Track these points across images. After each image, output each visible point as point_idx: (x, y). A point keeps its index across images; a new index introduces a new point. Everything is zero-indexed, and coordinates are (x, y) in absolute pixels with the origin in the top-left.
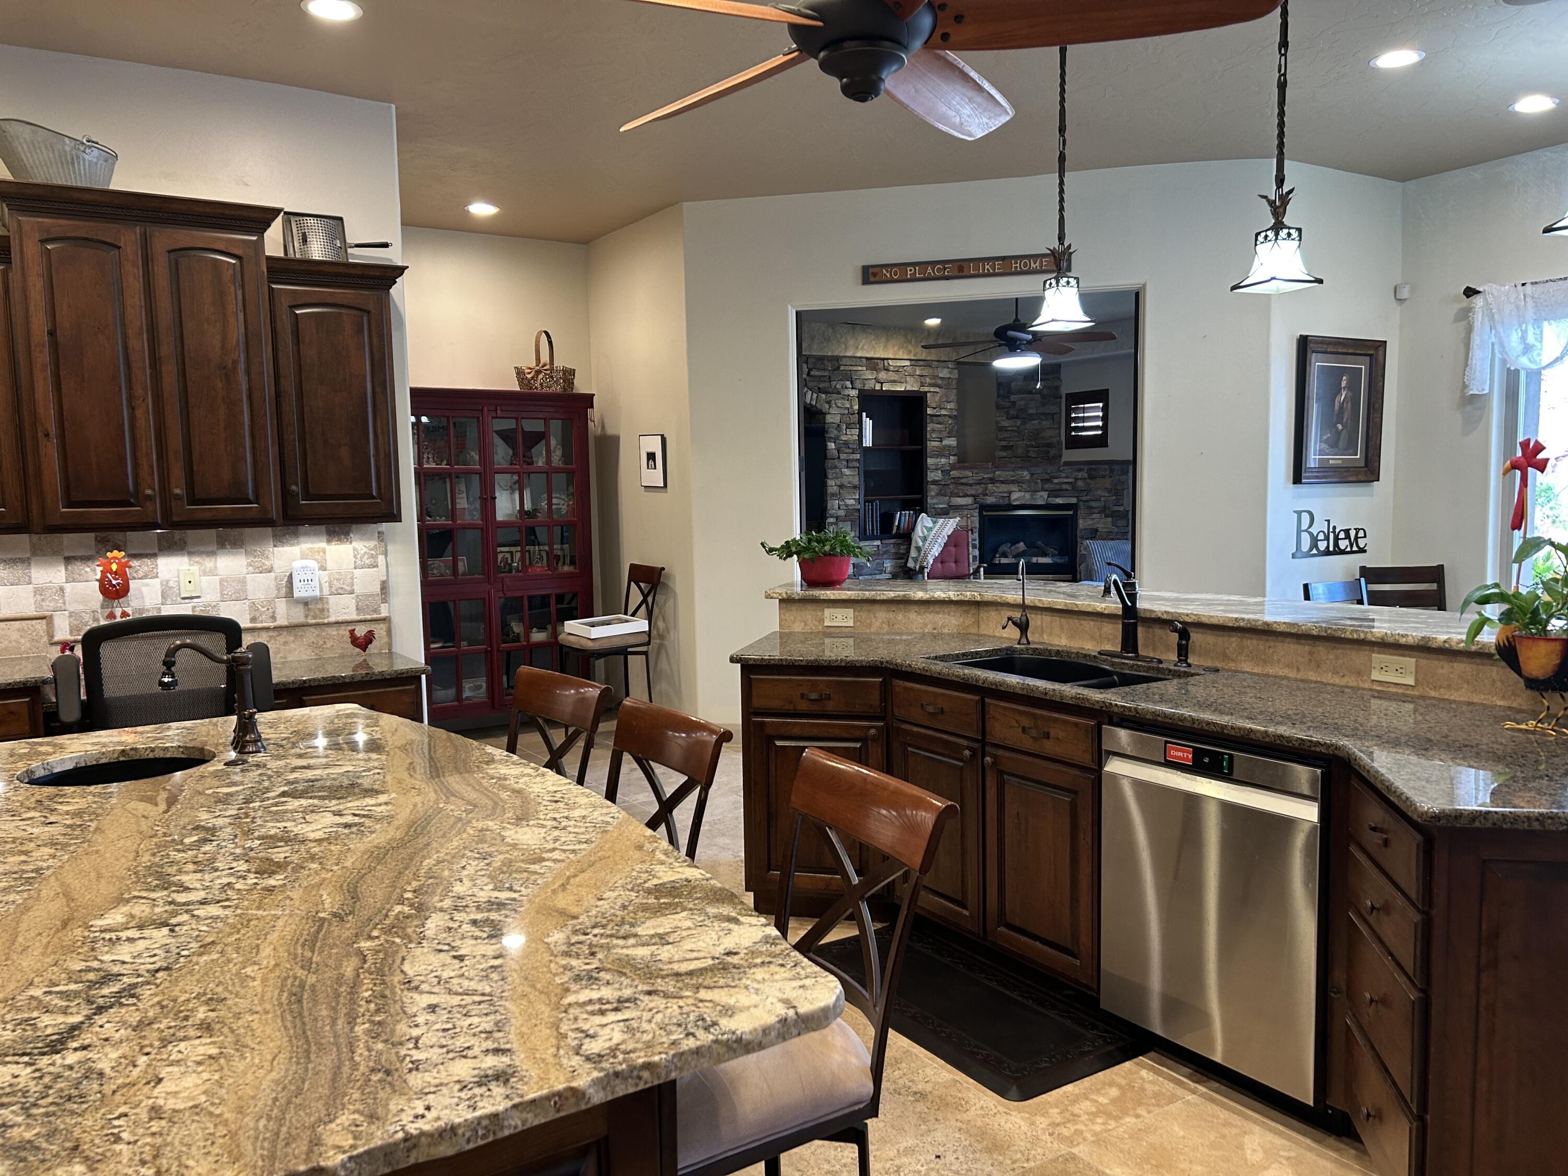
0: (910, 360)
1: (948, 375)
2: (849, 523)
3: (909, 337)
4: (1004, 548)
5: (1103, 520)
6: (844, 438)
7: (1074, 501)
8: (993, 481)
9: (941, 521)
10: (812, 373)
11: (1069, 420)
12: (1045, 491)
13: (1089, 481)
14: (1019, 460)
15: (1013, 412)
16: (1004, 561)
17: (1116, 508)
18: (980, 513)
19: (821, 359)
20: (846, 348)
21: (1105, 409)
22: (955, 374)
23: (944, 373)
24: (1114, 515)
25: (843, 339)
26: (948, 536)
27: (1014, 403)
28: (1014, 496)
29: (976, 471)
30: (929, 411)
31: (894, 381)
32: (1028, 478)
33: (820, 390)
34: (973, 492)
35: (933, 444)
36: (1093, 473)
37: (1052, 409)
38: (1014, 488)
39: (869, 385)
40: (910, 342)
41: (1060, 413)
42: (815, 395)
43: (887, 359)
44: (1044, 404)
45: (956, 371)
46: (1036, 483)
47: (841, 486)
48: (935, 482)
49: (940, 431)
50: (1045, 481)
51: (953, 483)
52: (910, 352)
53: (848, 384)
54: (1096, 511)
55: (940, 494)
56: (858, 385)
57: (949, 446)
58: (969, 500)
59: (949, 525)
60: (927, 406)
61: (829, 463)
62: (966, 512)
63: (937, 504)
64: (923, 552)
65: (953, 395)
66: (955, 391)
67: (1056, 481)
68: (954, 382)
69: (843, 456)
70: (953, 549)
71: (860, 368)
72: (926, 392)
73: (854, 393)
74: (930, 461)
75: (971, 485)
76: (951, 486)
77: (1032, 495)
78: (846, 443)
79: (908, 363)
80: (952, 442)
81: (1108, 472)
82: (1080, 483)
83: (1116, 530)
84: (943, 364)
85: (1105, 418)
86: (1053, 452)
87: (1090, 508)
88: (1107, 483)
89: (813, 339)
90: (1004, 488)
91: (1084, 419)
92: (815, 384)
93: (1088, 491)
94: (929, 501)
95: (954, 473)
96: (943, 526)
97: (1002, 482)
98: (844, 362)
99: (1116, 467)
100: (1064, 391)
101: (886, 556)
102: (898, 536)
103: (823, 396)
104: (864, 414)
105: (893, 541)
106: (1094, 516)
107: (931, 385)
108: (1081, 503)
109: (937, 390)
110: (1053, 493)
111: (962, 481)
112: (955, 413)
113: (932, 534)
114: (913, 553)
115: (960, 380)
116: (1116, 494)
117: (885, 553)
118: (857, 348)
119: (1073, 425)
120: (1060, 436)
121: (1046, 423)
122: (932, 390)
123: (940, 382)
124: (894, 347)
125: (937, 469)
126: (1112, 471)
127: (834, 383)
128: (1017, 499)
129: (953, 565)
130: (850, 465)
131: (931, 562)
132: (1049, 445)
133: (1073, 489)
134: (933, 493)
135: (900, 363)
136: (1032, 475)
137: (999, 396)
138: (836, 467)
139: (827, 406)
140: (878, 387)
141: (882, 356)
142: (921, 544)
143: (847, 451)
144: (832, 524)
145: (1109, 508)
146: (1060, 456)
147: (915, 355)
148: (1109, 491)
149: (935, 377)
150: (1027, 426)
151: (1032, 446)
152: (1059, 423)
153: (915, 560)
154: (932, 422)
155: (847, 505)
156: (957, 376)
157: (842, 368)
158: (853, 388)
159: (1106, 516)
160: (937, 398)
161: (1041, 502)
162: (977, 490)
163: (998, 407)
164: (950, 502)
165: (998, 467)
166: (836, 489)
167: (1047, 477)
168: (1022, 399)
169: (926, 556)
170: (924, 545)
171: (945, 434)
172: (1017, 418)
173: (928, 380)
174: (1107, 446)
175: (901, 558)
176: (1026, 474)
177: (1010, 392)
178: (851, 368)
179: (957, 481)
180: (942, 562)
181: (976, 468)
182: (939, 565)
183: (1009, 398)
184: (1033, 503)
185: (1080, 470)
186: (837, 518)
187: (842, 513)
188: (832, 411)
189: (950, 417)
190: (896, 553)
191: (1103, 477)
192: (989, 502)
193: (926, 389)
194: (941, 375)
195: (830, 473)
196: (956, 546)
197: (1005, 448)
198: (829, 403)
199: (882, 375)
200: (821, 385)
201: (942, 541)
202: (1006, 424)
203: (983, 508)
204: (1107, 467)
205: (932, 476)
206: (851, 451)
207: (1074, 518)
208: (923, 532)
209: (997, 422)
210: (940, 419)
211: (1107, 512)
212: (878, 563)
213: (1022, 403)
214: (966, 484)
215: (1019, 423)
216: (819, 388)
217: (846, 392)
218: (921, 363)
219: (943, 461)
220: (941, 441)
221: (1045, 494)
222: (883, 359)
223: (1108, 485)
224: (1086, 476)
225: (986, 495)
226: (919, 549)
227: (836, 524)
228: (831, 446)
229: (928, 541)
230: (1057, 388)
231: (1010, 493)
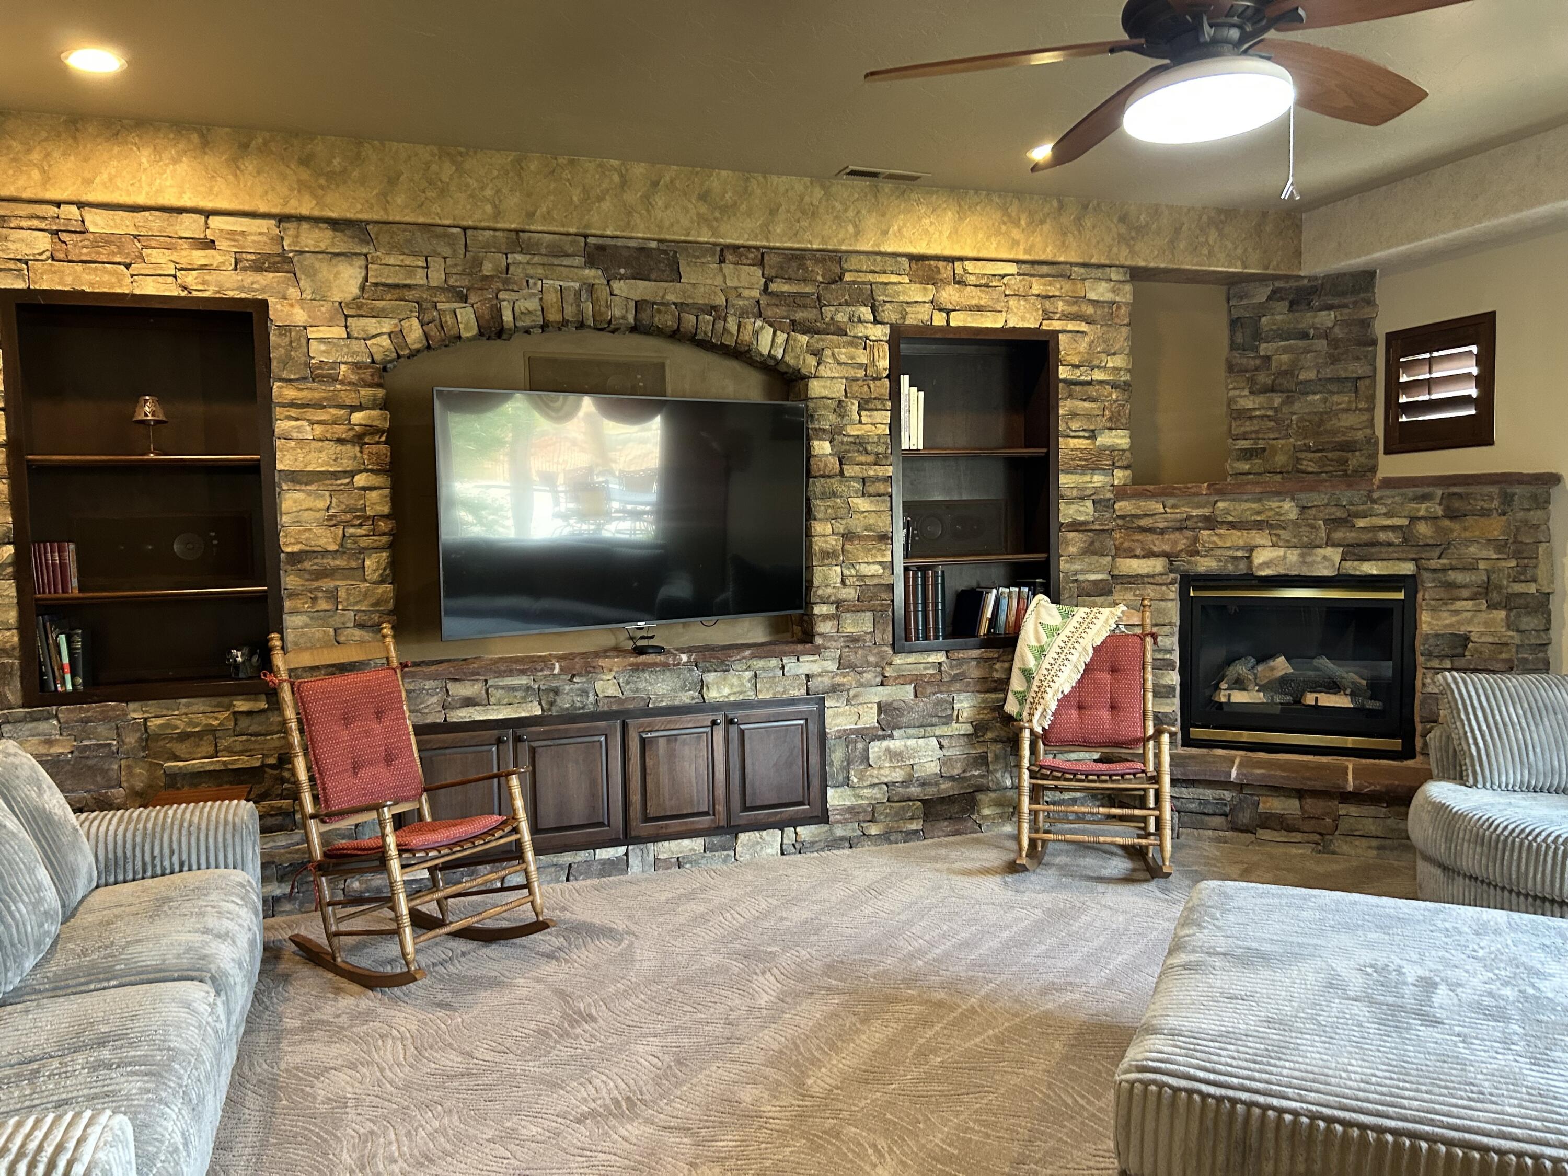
0: (1017, 262)
1: (1109, 296)
2: (869, 614)
3: (1013, 211)
4: (1240, 669)
5: (1484, 616)
6: (854, 431)
7: (1407, 568)
8: (1211, 522)
9: (1081, 612)
10: (773, 287)
11: (1394, 387)
12: (1334, 545)
13: (1447, 523)
14: (1278, 478)
15: (1263, 378)
16: (1239, 697)
17: (1518, 588)
18: (1183, 594)
19: (797, 257)
20: (858, 233)
21: (1487, 361)
22: (1126, 294)
23: (1100, 291)
24: (1510, 603)
25: (851, 214)
26: (1096, 649)
27: (1268, 358)
28: (1260, 557)
29: (1171, 501)
30: (1064, 373)
31: (979, 308)
32: (1293, 515)
33: (795, 326)
34: (1167, 548)
35: (1073, 443)
36: (1457, 504)
37: (1357, 368)
38: (1260, 538)
39: (918, 316)
40: (1017, 223)
41: (1373, 377)
42: (781, 337)
43: (961, 259)
44: (1334, 360)
45: (1128, 288)
46: (1313, 527)
47: (848, 536)
48: (1076, 526)
49: (1089, 417)
50: (1334, 523)
51: (1121, 527)
52: (1016, 243)
53: (865, 312)
54: (1465, 593)
55: (1089, 550)
56: (890, 314)
57: (1112, 449)
58: (1156, 565)
59: (1099, 623)
60: (1058, 362)
61: (818, 486)
62: (1150, 591)
63: (1083, 572)
64: (1036, 683)
65: (1121, 338)
66: (1125, 331)
67: (1361, 523)
68: (1123, 310)
69: (849, 471)
70: (1106, 677)
71: (894, 278)
72: (1056, 333)
73: (880, 332)
74: (1065, 480)
75: (1162, 532)
76: (1117, 535)
77: (1302, 555)
78: (860, 443)
79: (1012, 268)
80: (1119, 439)
81: (1496, 503)
82: (1423, 529)
83: (1517, 639)
84: (1098, 273)
85: (1486, 380)
86: (1355, 460)
87: (1451, 586)
88: (1496, 527)
89: (773, 212)
90: (1237, 538)
91: (1429, 384)
92: (781, 311)
93: (1444, 548)
94: (1063, 565)
95: (1124, 507)
96: (1084, 626)
97: (1232, 525)
98: (853, 263)
99: (1518, 490)
100: (1383, 326)
101: (958, 686)
102: (992, 641)
103: (804, 339)
104: (905, 380)
105: (976, 653)
106: (1459, 605)
107: (1067, 317)
108: (1426, 575)
109: (1083, 327)
110: (1354, 551)
111: (1143, 522)
112: (1126, 377)
113: (1059, 642)
114: (1017, 683)
115: (1136, 307)
116: (1517, 555)
117: (955, 679)
118: (885, 233)
119: (1403, 399)
120: (1372, 425)
121: (1342, 400)
122: (1071, 326)
123: (1090, 310)
124: (976, 230)
125: (1082, 498)
126: (1507, 499)
127: (828, 311)
128: (1266, 564)
129: (1106, 714)
130: (871, 489)
131: (1053, 706)
132: (1348, 447)
133: (1405, 540)
134: (1072, 550)
135: (991, 269)
136: (1304, 508)
137: (1233, 346)
138: (834, 494)
139: (812, 361)
140: (939, 320)
141: (947, 252)
142: (1031, 663)
143: (862, 459)
144: (826, 617)
145: (1499, 588)
146: (1373, 469)
147: (1026, 251)
148: (1500, 547)
149: (1078, 300)
150: (1297, 406)
151: (1308, 449)
152: (1372, 398)
153: (1021, 699)
154: (1070, 396)
155: (861, 577)
156: (1129, 298)
157: (848, 277)
158: (876, 322)
159: (1492, 606)
160: (1083, 346)
161: (1325, 571)
162: (1175, 543)
163: (1231, 368)
164: (1113, 565)
165: (1222, 493)
166: (833, 542)
167: (1339, 514)
168: (1285, 350)
169: (1041, 692)
170: (1039, 666)
171: (1104, 422)
172: (1273, 390)
173: (1061, 306)
174: (1489, 442)
175: (995, 690)
176: (1289, 508)
177: (1257, 336)
178: (870, 277)
179: (1129, 524)
180: (1080, 707)
181: (1171, 495)
182: (1074, 713)
183: (1256, 349)
184: (1305, 571)
185: (1425, 498)
186: (838, 603)
187: (849, 594)
188: (822, 371)
189: (1115, 386)
190: (984, 680)
191: (1485, 513)
192: (1201, 569)
193: (1056, 325)
194: (1092, 296)
195: (820, 507)
196: (1113, 670)
197: (1247, 455)
198: (817, 353)
199: (949, 295)
200: (799, 315)
201: (1081, 657)
202: (1248, 402)
203: (1188, 581)
204: (1494, 490)
205: (1068, 512)
206: (871, 459)
207: (1409, 609)
208: (1038, 639)
209: (1231, 401)
210: (1092, 391)
211: (1495, 596)
212: (939, 702)
213: (1285, 358)
214: (1151, 530)
215: (1277, 401)
216: (793, 322)
217: (861, 330)
218: (1045, 269)
219: (1098, 479)
220: (1093, 436)
221: (1335, 554)
222: (952, 260)
223: (1496, 534)
224: (1439, 511)
225: (1197, 553)
226: (1028, 675)
227: (836, 617)
228: (822, 447)
229: (1049, 659)
230: (1366, 324)
231: (1251, 550)
